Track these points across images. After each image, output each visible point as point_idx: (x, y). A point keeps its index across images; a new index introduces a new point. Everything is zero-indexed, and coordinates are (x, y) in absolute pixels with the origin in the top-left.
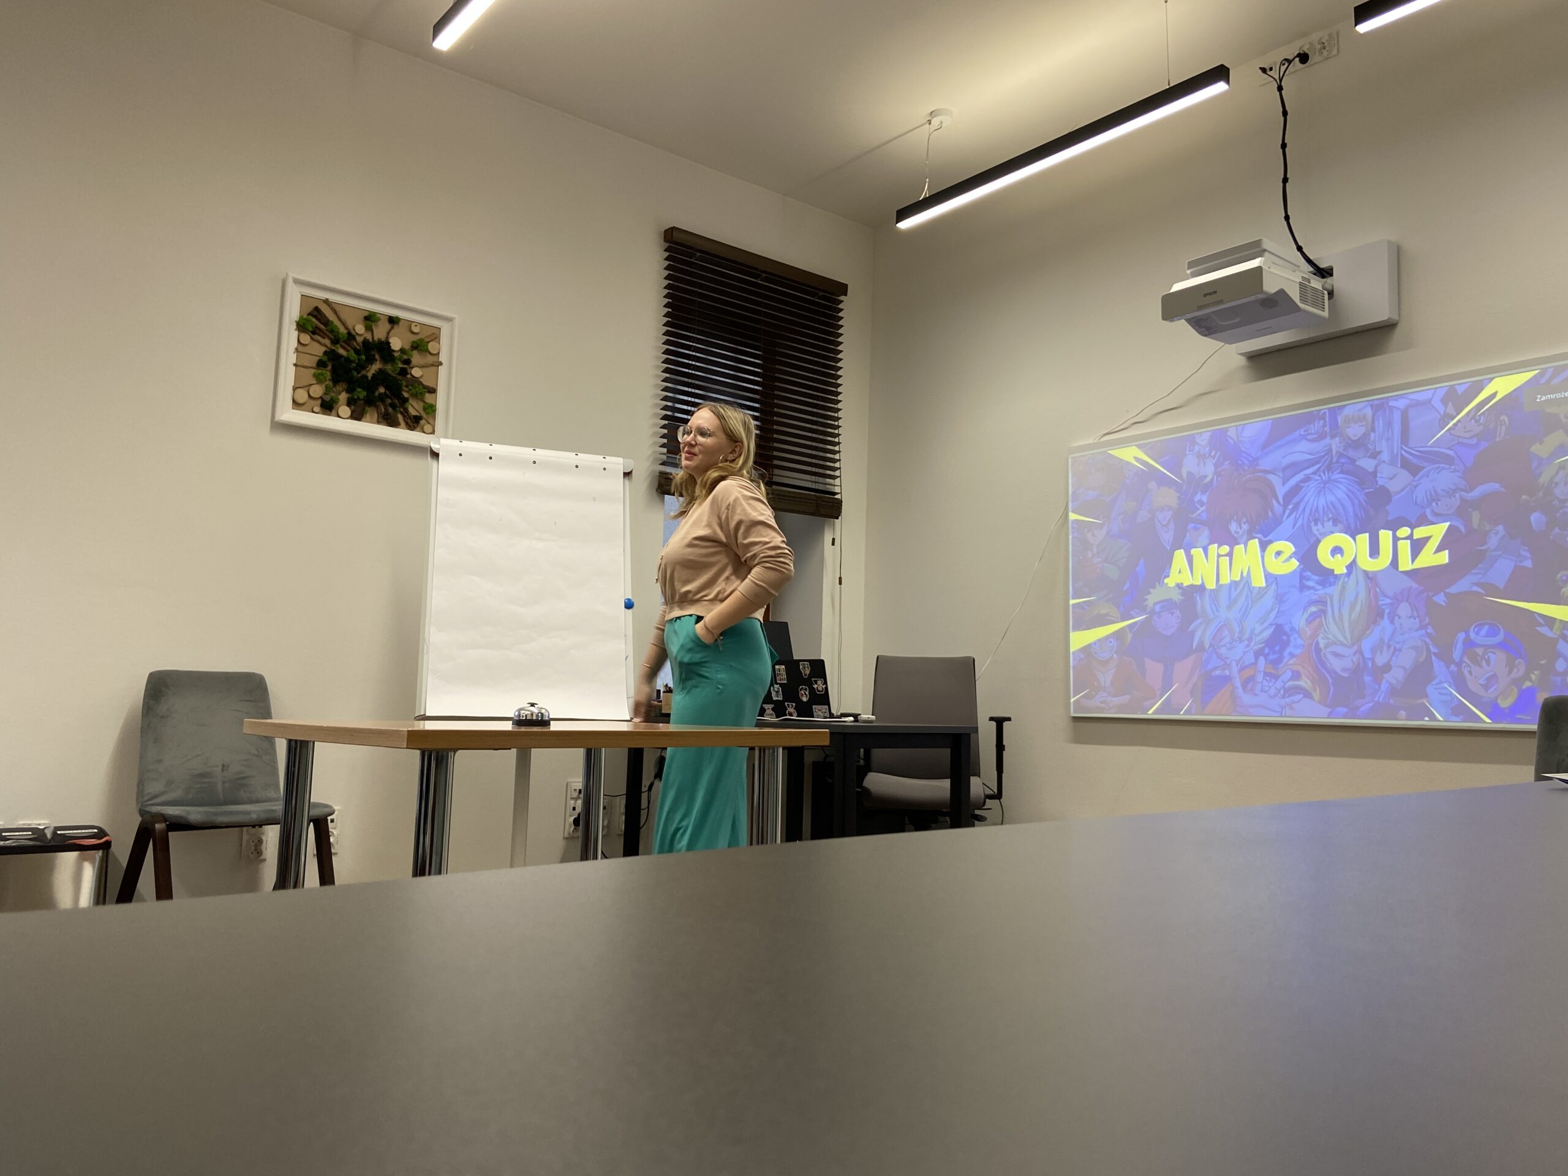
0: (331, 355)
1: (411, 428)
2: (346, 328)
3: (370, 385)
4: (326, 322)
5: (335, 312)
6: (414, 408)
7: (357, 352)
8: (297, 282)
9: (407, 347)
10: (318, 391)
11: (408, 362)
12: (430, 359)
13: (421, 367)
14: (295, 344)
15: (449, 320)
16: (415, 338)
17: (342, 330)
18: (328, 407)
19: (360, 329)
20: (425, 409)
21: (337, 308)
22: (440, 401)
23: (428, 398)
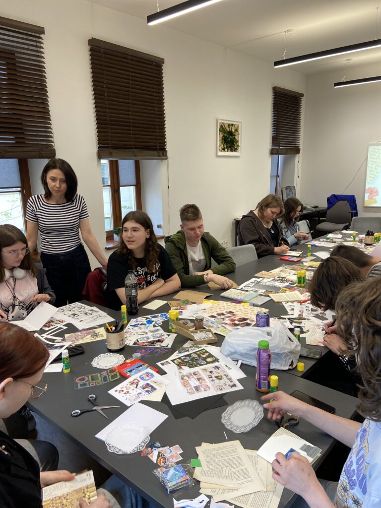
0: (224, 136)
1: (235, 151)
2: (226, 129)
3: (229, 142)
4: (223, 129)
5: (224, 125)
7: (227, 135)
9: (235, 131)
10: (222, 146)
11: (235, 135)
12: (238, 133)
13: (237, 136)
14: (219, 135)
15: (241, 122)
16: (235, 128)
18: (224, 149)
19: (228, 129)
20: (237, 146)
22: (239, 144)
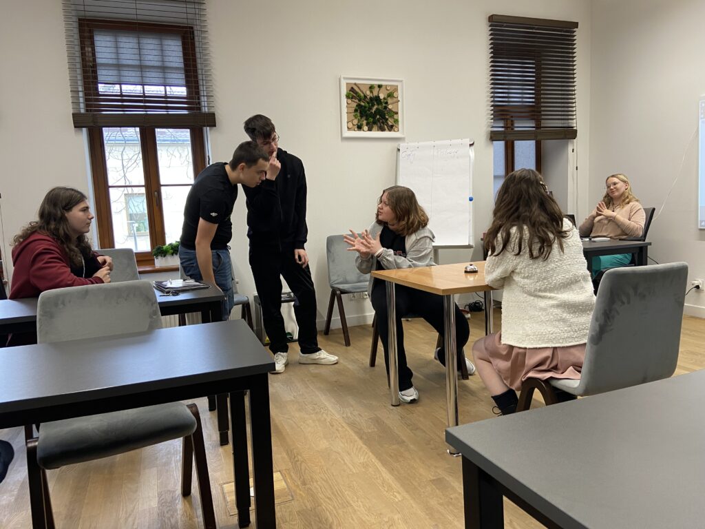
0: (359, 105)
1: (390, 131)
2: (363, 93)
3: (374, 116)
4: (356, 93)
5: (358, 87)
6: (390, 122)
7: (368, 103)
8: (344, 78)
9: (386, 96)
10: (356, 122)
11: (387, 103)
12: (395, 100)
13: (392, 104)
14: (346, 104)
15: (401, 81)
16: (388, 92)
17: (362, 95)
18: (360, 128)
19: (368, 93)
20: (395, 122)
21: (360, 86)
22: (400, 117)
23: (395, 116)
